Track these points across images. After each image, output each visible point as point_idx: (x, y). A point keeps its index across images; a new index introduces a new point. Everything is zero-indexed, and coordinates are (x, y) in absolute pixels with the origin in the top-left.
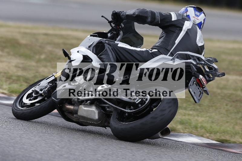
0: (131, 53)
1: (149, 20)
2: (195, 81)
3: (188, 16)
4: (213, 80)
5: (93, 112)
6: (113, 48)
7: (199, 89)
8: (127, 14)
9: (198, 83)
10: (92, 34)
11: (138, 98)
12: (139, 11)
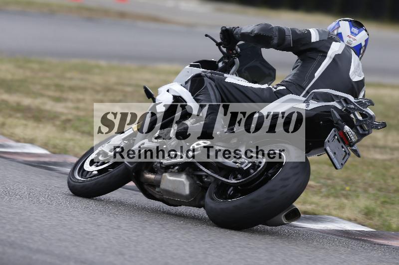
0: (244, 92)
1: (275, 41)
2: (337, 135)
3: (340, 35)
4: (369, 134)
5: (181, 183)
6: (217, 84)
7: (343, 147)
8: (242, 31)
9: (341, 138)
10: (192, 63)
11: (247, 161)
12: (259, 27)
